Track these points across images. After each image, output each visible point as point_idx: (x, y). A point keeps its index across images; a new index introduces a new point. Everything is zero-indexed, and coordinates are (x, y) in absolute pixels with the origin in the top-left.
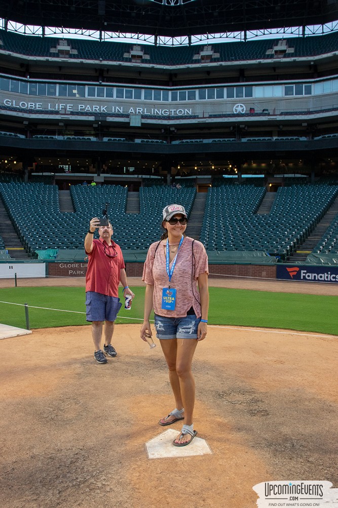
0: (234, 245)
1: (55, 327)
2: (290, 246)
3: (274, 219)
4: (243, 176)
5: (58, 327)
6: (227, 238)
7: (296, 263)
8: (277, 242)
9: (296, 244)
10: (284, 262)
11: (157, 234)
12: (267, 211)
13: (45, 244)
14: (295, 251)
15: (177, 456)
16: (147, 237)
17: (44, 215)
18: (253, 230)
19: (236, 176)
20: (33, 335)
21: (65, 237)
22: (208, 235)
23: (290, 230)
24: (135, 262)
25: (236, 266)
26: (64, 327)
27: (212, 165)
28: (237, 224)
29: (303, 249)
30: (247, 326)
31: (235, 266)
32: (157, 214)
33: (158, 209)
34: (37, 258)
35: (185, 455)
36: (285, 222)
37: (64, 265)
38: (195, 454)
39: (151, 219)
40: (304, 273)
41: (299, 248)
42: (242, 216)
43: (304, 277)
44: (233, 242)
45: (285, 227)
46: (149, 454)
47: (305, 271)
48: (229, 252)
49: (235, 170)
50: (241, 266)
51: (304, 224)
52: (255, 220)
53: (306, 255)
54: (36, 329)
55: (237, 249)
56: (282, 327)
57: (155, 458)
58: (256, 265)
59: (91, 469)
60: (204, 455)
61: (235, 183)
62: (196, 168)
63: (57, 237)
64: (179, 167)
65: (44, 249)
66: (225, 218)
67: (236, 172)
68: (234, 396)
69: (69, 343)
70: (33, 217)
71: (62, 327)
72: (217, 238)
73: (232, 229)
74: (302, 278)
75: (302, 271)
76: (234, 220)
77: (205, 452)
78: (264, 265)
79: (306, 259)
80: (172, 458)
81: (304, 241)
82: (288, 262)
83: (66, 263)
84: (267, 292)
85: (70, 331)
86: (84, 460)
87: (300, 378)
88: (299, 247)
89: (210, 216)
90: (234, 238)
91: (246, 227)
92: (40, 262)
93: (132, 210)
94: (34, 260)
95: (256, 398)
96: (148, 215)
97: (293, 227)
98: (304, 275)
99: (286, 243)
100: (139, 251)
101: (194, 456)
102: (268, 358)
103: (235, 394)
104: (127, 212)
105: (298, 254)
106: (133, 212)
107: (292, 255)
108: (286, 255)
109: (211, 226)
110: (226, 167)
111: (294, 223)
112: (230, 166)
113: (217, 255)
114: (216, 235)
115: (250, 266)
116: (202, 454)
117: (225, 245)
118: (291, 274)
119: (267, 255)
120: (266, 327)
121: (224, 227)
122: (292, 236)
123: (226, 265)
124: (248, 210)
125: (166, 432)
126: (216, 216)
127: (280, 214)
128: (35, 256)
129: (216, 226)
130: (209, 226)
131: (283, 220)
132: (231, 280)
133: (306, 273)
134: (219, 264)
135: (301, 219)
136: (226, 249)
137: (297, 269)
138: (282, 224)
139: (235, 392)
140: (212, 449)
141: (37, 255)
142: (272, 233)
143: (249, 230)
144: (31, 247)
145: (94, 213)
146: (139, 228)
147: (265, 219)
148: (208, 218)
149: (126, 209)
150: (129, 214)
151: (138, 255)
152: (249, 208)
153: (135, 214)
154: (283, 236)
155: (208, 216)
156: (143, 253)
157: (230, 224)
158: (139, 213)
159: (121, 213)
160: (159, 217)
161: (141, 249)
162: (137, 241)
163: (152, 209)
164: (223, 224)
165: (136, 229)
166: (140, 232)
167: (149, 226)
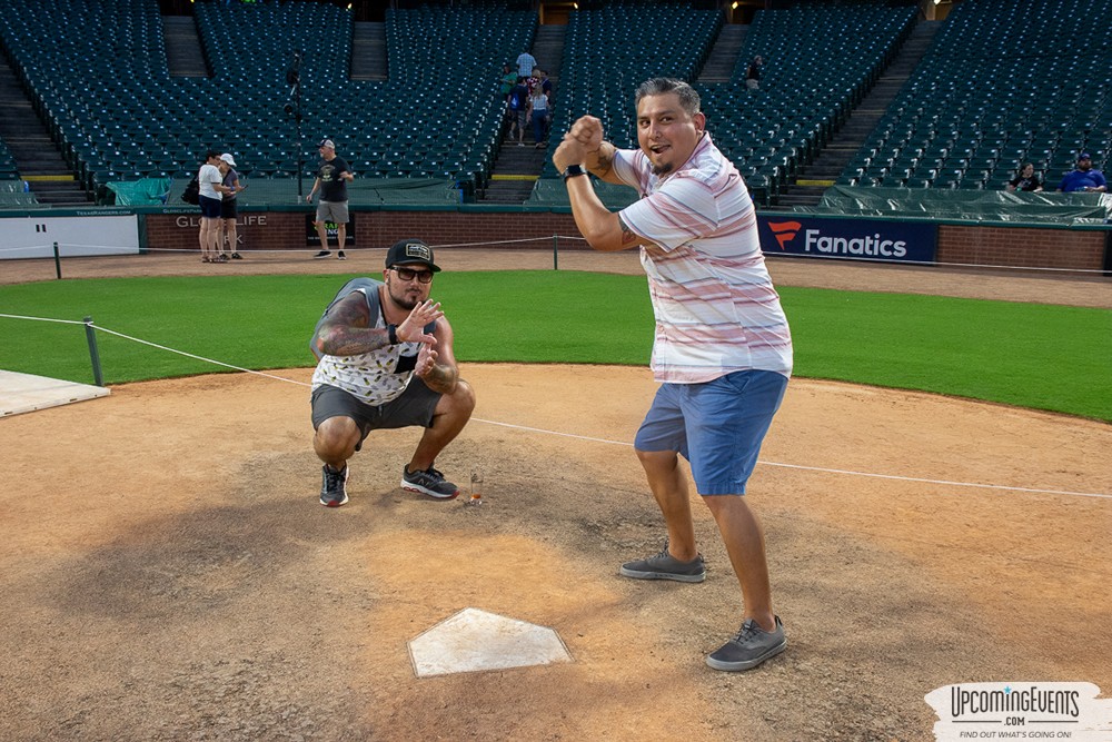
1: (170, 378)
2: (781, 168)
3: (740, 96)
5: (179, 377)
7: (795, 211)
8: (747, 158)
9: (796, 161)
10: (763, 209)
11: (435, 137)
12: (723, 75)
13: (133, 164)
14: (794, 180)
16: (409, 145)
17: (125, 84)
20: (114, 400)
21: (187, 145)
23: (782, 125)
24: (379, 209)
26: (197, 378)
29: (815, 174)
32: (434, 83)
33: (437, 68)
34: (113, 204)
36: (770, 103)
37: (188, 220)
39: (419, 97)
40: (812, 236)
41: (803, 173)
43: (813, 246)
45: (770, 118)
46: (418, 666)
47: (817, 232)
51: (817, 111)
53: (821, 191)
54: (120, 384)
57: (432, 674)
63: (164, 145)
65: (132, 178)
68: (628, 529)
69: (210, 414)
70: (92, 89)
71: (189, 376)
74: (808, 249)
75: (809, 232)
77: (552, 659)
79: (819, 200)
80: (473, 673)
81: (817, 154)
82: (772, 209)
83: (192, 214)
85: (212, 387)
88: (802, 171)
89: (574, 89)
92: (121, 212)
93: (366, 72)
94: (105, 207)
96: (411, 85)
97: (790, 118)
98: (814, 240)
99: (769, 158)
100: (387, 180)
103: (629, 526)
104: (354, 77)
105: (799, 188)
106: (367, 77)
107: (784, 190)
108: (769, 191)
111: (794, 107)
118: (781, 239)
122: (787, 140)
126: (590, 89)
128: (107, 198)
131: (765, 100)
133: (817, 237)
135: (811, 97)
137: (797, 226)
138: (761, 111)
139: (630, 522)
141: (114, 195)
142: (734, 132)
144: (91, 174)
145: (262, 79)
146: (388, 121)
147: (718, 97)
148: (569, 93)
149: (350, 70)
150: (359, 83)
151: (385, 191)
152: (677, 68)
153: (376, 84)
154: (764, 141)
155: (569, 87)
156: (399, 187)
157: (625, 109)
158: (386, 82)
159: (337, 80)
160: (440, 92)
161: (391, 176)
162: (381, 154)
163: (421, 68)
164: (607, 109)
165: (378, 124)
166: (390, 131)
167: (412, 115)
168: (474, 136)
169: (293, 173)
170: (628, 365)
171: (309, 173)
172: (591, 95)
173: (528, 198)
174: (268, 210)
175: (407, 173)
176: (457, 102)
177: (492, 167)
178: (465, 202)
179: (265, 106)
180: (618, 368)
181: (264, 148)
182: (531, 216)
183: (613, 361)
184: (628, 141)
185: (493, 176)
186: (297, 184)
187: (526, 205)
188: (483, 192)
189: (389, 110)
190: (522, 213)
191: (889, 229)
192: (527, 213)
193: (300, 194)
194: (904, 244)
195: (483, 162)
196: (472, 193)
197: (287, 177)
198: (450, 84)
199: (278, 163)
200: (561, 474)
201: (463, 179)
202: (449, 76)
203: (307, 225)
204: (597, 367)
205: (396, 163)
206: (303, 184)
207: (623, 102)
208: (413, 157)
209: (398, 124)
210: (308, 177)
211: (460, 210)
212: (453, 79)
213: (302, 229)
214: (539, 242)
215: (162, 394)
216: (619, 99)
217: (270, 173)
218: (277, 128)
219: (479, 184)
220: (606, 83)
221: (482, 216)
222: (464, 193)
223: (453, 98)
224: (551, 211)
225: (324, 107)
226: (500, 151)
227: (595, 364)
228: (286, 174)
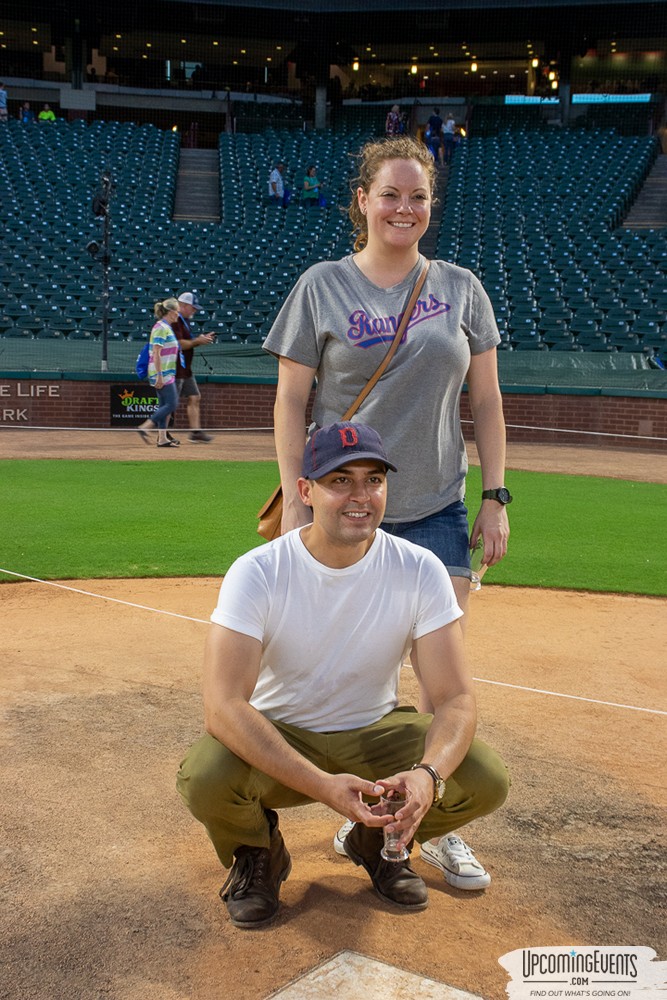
0: (542, 333)
4: (577, 98)
12: (657, 219)
16: (246, 303)
18: (607, 284)
19: (554, 100)
25: (551, 399)
27: (470, 60)
28: (553, 261)
31: (544, 399)
32: (281, 227)
39: (261, 243)
42: (572, 237)
44: (537, 320)
48: (525, 353)
49: (552, 76)
50: (566, 400)
52: (616, 249)
55: (550, 345)
58: (620, 398)
61: (550, 122)
62: (414, 70)
64: (356, 67)
66: (511, 242)
67: (555, 85)
68: (580, 830)
73: (536, 279)
76: (543, 248)
89: (460, 236)
90: (543, 310)
91: (585, 272)
93: (193, 211)
96: (250, 228)
100: (218, 346)
103: (582, 825)
104: (178, 217)
106: (195, 216)
110: (521, 64)
112: (535, 63)
115: (597, 401)
119: (653, 366)
121: (508, 270)
124: (591, 215)
126: (482, 236)
139: (581, 818)
143: (593, 281)
145: (61, 216)
146: (220, 272)
147: (650, 246)
148: (454, 240)
149: (173, 206)
150: (184, 224)
152: (596, 209)
153: (208, 226)
155: (454, 233)
156: (233, 354)
157: (527, 261)
158: (219, 223)
159: (156, 219)
160: (287, 236)
161: (224, 341)
162: (211, 313)
163: (264, 207)
164: (504, 261)
165: (206, 275)
166: (222, 284)
167: (252, 265)
169: (97, 334)
170: (551, 588)
171: (117, 334)
172: (482, 244)
174: (62, 377)
175: (243, 337)
176: (309, 250)
179: (64, 249)
180: (537, 592)
181: (61, 301)
183: (530, 582)
184: (531, 302)
186: (101, 346)
189: (222, 258)
193: (105, 358)
197: (88, 338)
198: (301, 227)
199: (78, 320)
202: (299, 217)
203: (112, 399)
204: (507, 590)
205: (229, 325)
206: (109, 348)
207: (525, 252)
208: (251, 317)
209: (232, 276)
210: (115, 338)
212: (305, 221)
213: (106, 405)
216: (520, 248)
217: (66, 333)
218: (77, 277)
220: (502, 229)
223: (304, 245)
225: (139, 252)
227: (504, 585)
228: (88, 334)
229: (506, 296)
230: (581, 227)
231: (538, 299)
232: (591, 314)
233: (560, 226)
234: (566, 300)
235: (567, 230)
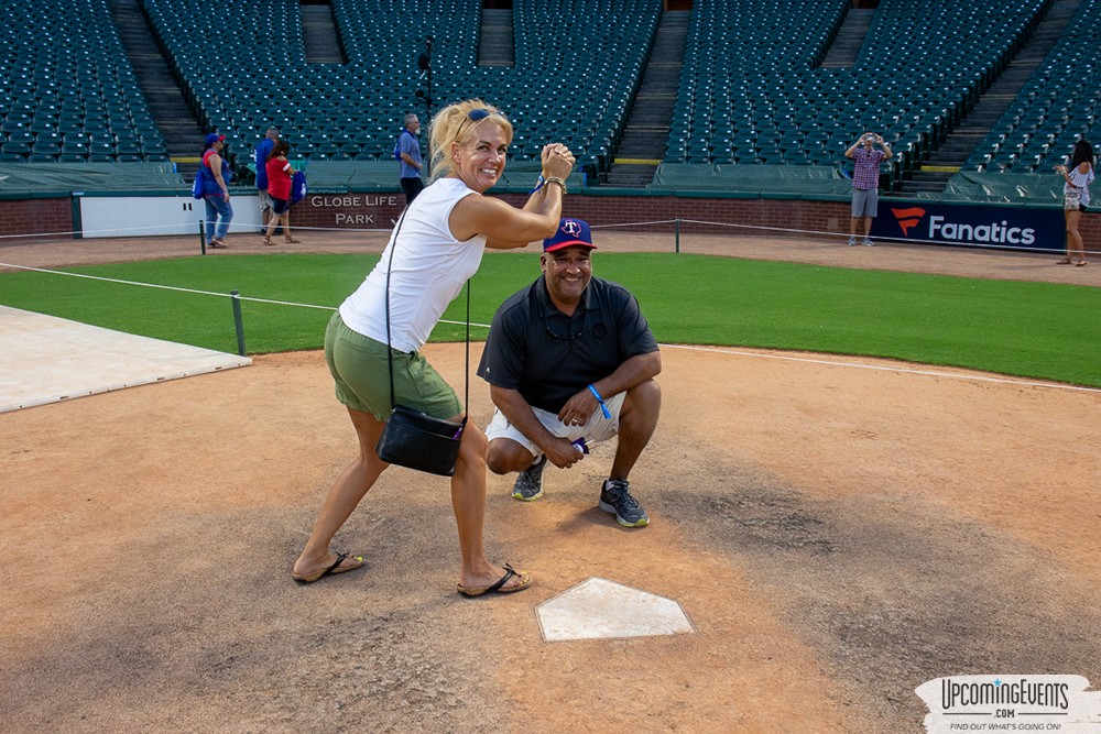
0: (758, 150)
1: (307, 349)
2: (906, 154)
3: (865, 81)
6: (742, 130)
7: (919, 197)
9: (921, 147)
10: (885, 195)
11: (560, 122)
12: (847, 60)
14: (918, 166)
15: (612, 636)
16: (534, 129)
17: (265, 70)
18: (808, 112)
20: (255, 369)
21: (322, 128)
22: (692, 122)
23: (907, 110)
25: (762, 202)
28: (767, 94)
29: (941, 160)
30: (785, 350)
31: (758, 202)
32: (560, 69)
33: (563, 54)
35: (630, 635)
36: (895, 88)
37: (323, 200)
38: (653, 633)
39: (544, 83)
40: (937, 223)
41: (927, 159)
42: (782, 75)
43: (937, 232)
44: (754, 140)
45: (895, 104)
46: (545, 631)
47: (942, 218)
48: (745, 167)
50: (774, 203)
51: (944, 95)
52: (815, 84)
53: (946, 177)
54: (260, 354)
55: (764, 160)
56: (872, 353)
57: (559, 639)
58: (815, 201)
59: (411, 662)
60: (675, 635)
63: (301, 128)
66: (736, 80)
68: (750, 508)
70: (236, 76)
72: (713, 131)
73: (755, 108)
74: (931, 235)
75: (933, 219)
76: (760, 84)
77: (676, 629)
78: (834, 202)
79: (945, 186)
80: (599, 640)
81: (943, 139)
82: (896, 195)
83: (326, 194)
84: (838, 268)
86: (395, 643)
87: (913, 472)
88: (927, 157)
89: (697, 74)
90: (759, 132)
91: (792, 102)
93: (493, 58)
94: (246, 187)
95: (802, 514)
96: (537, 71)
97: (915, 103)
98: (938, 227)
100: (513, 163)
101: (653, 637)
102: (834, 424)
103: (751, 505)
104: (482, 63)
105: (924, 174)
106: (496, 62)
107: (908, 176)
108: (893, 177)
109: (700, 102)
111: (920, 92)
113: (714, 174)
114: (712, 122)
115: (797, 204)
116: (670, 633)
117: (734, 149)
118: (904, 225)
119: (841, 176)
120: (833, 353)
121: (733, 101)
122: (912, 126)
123: (736, 199)
124: (797, 58)
125: (585, 585)
126: (713, 74)
127: (882, 69)
128: (247, 178)
129: (714, 101)
130: (694, 101)
131: (890, 85)
132: (747, 239)
133: (942, 223)
134: (719, 199)
135: (938, 82)
136: (737, 160)
137: (920, 212)
138: (886, 96)
139: (753, 500)
140: (693, 623)
142: (858, 117)
143: (797, 109)
144: (234, 155)
145: (394, 65)
146: (514, 106)
147: (842, 82)
148: (692, 78)
149: (478, 55)
150: (487, 69)
151: (511, 173)
152: (801, 53)
153: (503, 69)
154: (889, 126)
155: (692, 72)
156: (524, 170)
157: (748, 94)
158: (512, 67)
159: (466, 66)
160: (565, 77)
161: (517, 159)
163: (547, 54)
164: (730, 94)
166: (516, 116)
167: (538, 99)
168: (598, 121)
173: (651, 182)
175: (531, 156)
176: (582, 87)
177: (615, 151)
178: (589, 184)
179: (397, 91)
182: (653, 199)
183: (735, 343)
184: (750, 127)
185: (616, 160)
187: (648, 189)
188: (606, 176)
189: (516, 95)
190: (643, 197)
191: (1017, 216)
192: (649, 197)
194: (1032, 231)
195: (606, 146)
196: (594, 177)
198: (575, 69)
200: (684, 452)
201: (586, 163)
202: (574, 62)
205: (521, 147)
207: (746, 87)
208: (537, 141)
209: (523, 108)
211: (583, 194)
212: (579, 65)
214: (662, 226)
215: (300, 364)
216: (742, 84)
219: (602, 168)
220: (729, 69)
221: (605, 199)
222: (588, 177)
223: (578, 83)
224: (674, 195)
225: (453, 92)
226: (622, 135)
229: (731, 122)
230: (789, 67)
231: (755, 124)
232: (794, 136)
233: (773, 67)
234: (777, 124)
235: (778, 69)
